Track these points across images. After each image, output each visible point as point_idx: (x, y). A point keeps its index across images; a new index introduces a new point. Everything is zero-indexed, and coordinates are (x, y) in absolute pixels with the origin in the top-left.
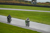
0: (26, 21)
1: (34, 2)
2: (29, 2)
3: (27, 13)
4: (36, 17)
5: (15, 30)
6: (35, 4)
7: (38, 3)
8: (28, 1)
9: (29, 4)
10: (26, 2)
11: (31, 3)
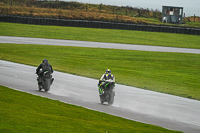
0: (100, 82)
1: (171, 13)
2: (152, 14)
3: (146, 60)
4: (178, 74)
5: (96, 127)
6: (178, 22)
7: (188, 19)
8: (148, 11)
9: (151, 21)
10: (139, 16)
11: (161, 19)
